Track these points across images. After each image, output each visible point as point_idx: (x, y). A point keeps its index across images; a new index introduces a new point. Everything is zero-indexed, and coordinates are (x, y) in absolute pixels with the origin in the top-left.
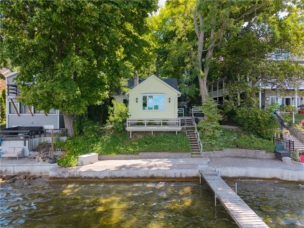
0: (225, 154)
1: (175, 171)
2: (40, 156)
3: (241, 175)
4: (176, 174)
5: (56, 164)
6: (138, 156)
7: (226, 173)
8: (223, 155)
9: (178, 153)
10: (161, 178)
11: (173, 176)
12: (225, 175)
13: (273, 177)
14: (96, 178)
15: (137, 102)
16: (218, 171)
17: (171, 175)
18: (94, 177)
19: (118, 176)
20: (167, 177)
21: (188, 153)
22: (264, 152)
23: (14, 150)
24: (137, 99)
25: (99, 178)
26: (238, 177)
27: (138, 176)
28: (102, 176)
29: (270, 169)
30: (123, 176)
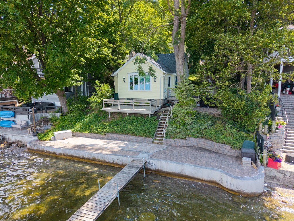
0: (189, 144)
1: (113, 156)
2: (30, 129)
3: (175, 172)
4: (114, 160)
5: (37, 137)
6: (105, 137)
7: (161, 166)
8: (185, 145)
9: (140, 137)
10: (102, 162)
11: (111, 161)
12: (159, 169)
13: (212, 180)
14: (54, 153)
15: (125, 82)
16: (153, 164)
17: (109, 160)
18: (52, 152)
19: (68, 154)
20: (106, 161)
21: (149, 138)
22: (228, 147)
23: (21, 122)
24: (124, 78)
25: (56, 153)
26: (172, 172)
27: (83, 157)
28: (58, 152)
29: (209, 170)
30: (73, 155)
